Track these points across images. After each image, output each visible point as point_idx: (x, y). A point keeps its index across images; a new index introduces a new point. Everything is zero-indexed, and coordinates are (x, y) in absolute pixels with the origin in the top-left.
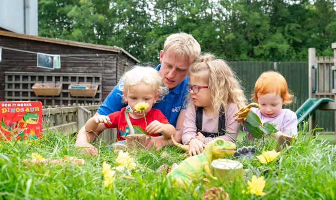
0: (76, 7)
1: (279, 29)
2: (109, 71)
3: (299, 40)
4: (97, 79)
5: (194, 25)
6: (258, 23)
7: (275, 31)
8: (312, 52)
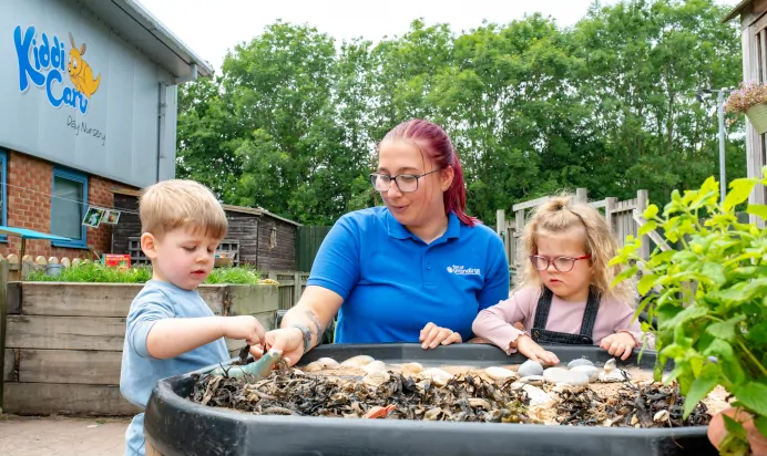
0: (247, 141)
1: (553, 174)
2: (249, 237)
4: (234, 246)
7: (549, 176)
8: (500, 213)
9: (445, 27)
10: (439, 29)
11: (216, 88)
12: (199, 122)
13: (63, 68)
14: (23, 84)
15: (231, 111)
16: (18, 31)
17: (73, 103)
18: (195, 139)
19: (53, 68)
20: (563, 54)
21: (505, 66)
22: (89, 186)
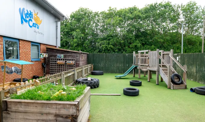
0: (75, 32)
1: (138, 39)
2: (77, 58)
3: (144, 43)
4: (74, 60)
5: (111, 38)
6: (131, 37)
8: (134, 52)
9: (116, 8)
10: (114, 9)
11: (69, 21)
12: (65, 28)
13: (32, 18)
14: (22, 22)
15: (72, 26)
16: (20, 9)
17: (35, 27)
18: (64, 31)
19: (30, 18)
20: (141, 14)
21: (128, 16)
22: (40, 46)
